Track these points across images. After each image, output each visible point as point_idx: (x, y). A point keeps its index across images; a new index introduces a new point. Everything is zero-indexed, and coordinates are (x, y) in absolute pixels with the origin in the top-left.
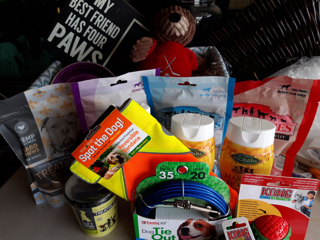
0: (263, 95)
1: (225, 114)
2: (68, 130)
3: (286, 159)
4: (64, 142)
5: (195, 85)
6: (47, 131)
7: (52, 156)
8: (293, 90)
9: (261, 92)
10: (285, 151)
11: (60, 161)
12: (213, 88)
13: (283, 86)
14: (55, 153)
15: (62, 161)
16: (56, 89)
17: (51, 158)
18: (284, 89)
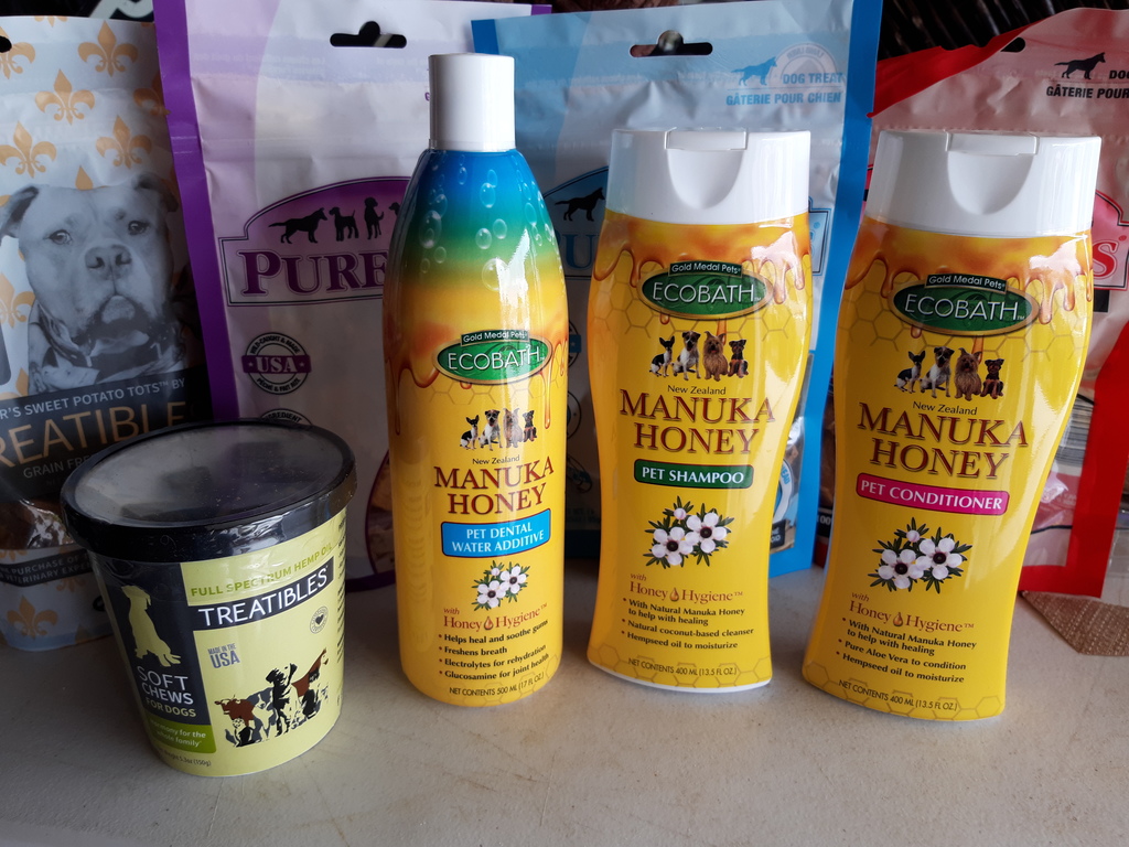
0: (991, 111)
1: (832, 189)
2: (124, 258)
3: (1094, 411)
5: (704, 49)
6: (24, 251)
7: (37, 375)
8: (1113, 75)
9: (981, 98)
10: (1092, 372)
11: (71, 410)
12: (782, 61)
13: (1073, 66)
14: (54, 363)
15: (81, 408)
16: (85, 50)
17: (33, 387)
18: (1077, 79)
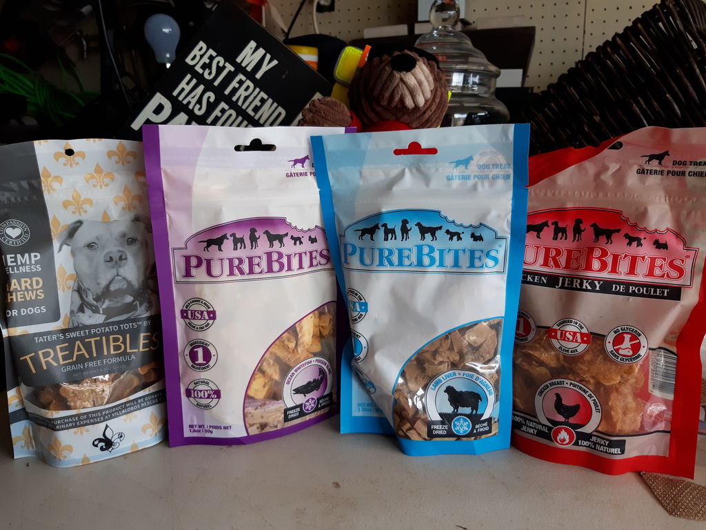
0: (604, 183)
1: (508, 227)
2: (123, 257)
3: (678, 360)
4: (108, 286)
5: (433, 151)
6: (73, 253)
7: (74, 318)
8: (675, 163)
9: (597, 176)
10: (674, 336)
11: (91, 336)
12: (476, 158)
13: (652, 157)
14: (83, 311)
15: (95, 335)
16: (110, 154)
17: (71, 324)
18: (654, 165)
